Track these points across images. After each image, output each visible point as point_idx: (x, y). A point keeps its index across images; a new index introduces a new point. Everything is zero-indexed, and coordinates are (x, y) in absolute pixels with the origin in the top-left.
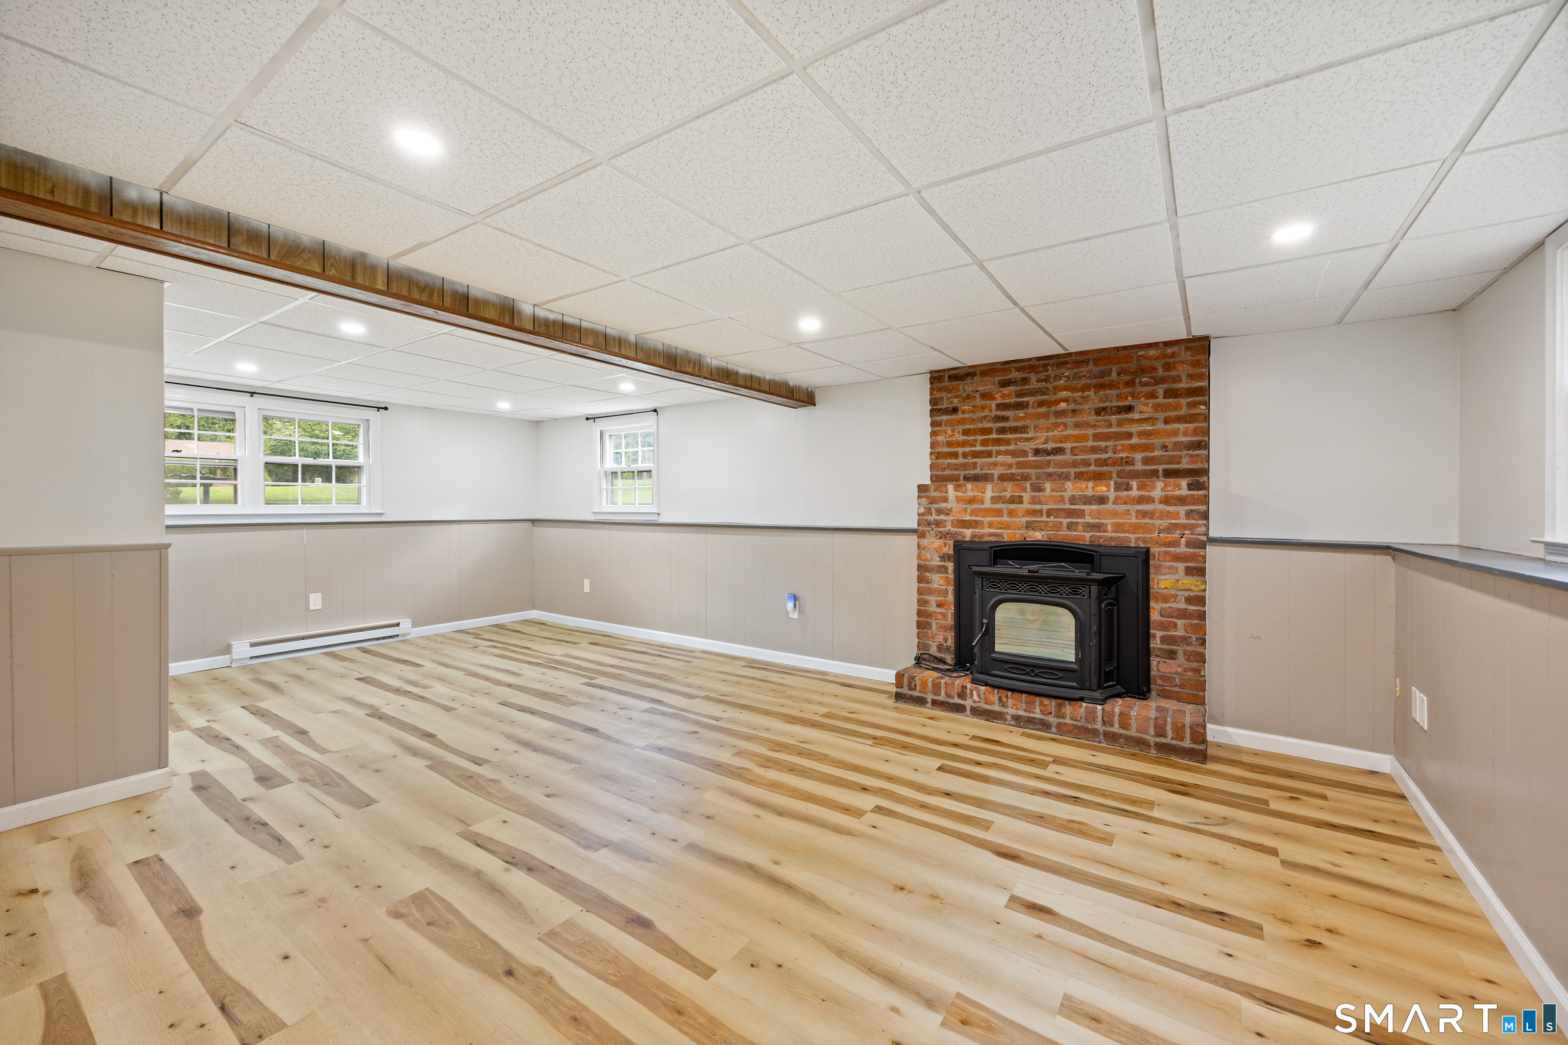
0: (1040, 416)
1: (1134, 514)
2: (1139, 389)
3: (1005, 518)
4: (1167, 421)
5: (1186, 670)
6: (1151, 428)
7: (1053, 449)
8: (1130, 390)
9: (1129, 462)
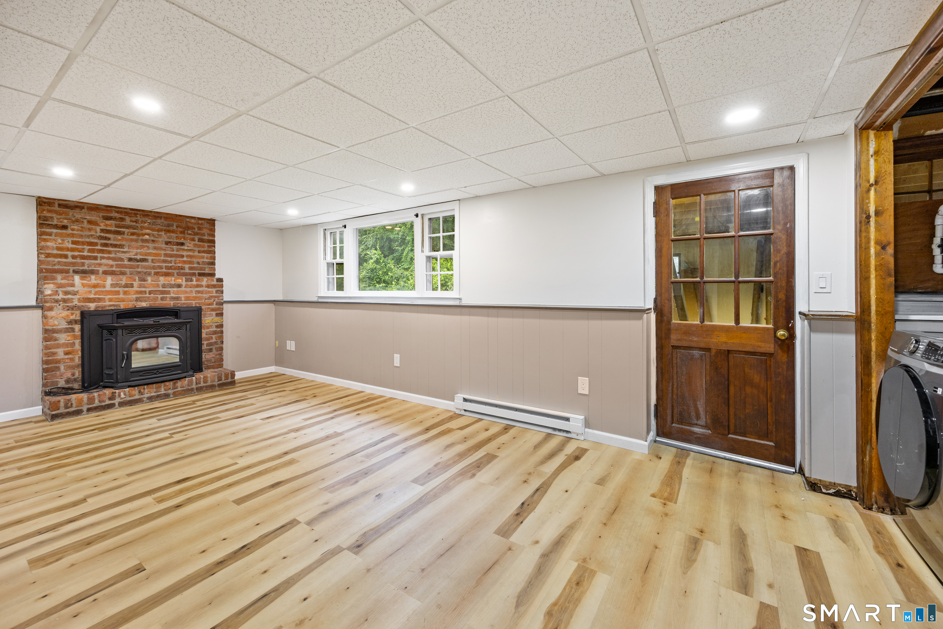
0: (132, 240)
1: (194, 292)
2: (187, 236)
3: (121, 296)
4: (199, 252)
5: (216, 355)
6: (192, 254)
7: (141, 259)
8: (182, 235)
9: (183, 268)
